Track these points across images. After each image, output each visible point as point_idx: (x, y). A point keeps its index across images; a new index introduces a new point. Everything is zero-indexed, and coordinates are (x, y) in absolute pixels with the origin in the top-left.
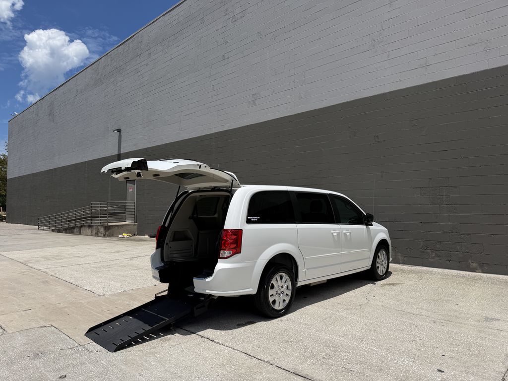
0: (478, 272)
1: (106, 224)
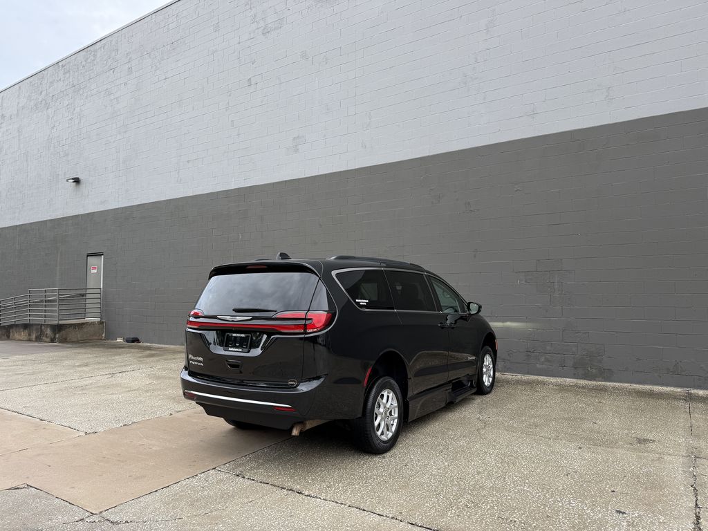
0: (599, 381)
1: (56, 323)
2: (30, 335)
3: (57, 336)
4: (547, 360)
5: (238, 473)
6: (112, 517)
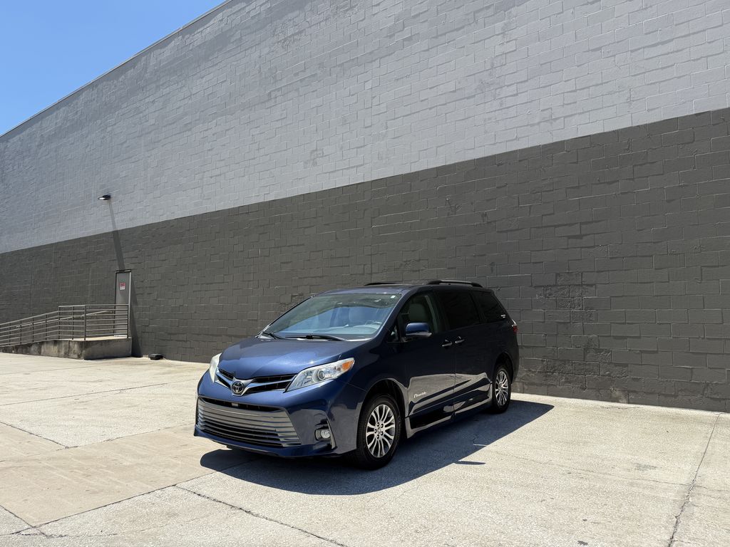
0: (623, 403)
1: (83, 340)
2: (59, 351)
3: (84, 351)
4: (568, 381)
5: (195, 491)
6: (48, 530)
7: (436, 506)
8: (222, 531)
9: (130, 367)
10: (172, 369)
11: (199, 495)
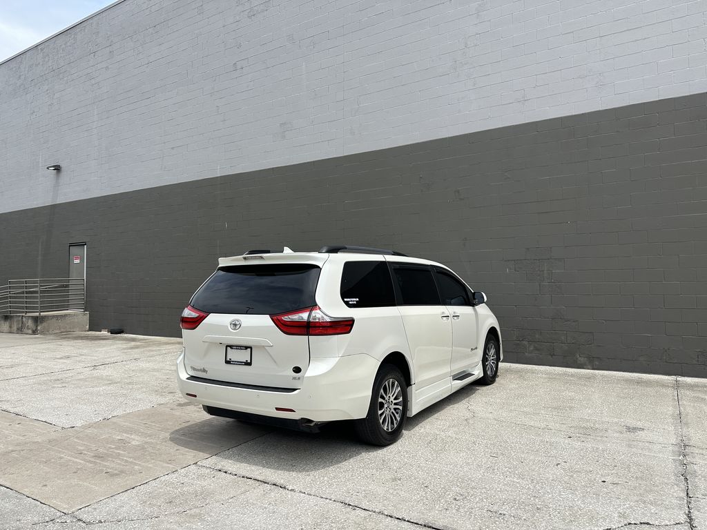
0: (588, 369)
1: (37, 314)
3: (39, 328)
5: (219, 467)
6: (85, 517)
7: (462, 473)
8: (265, 508)
9: (93, 342)
10: (138, 343)
11: (226, 472)
